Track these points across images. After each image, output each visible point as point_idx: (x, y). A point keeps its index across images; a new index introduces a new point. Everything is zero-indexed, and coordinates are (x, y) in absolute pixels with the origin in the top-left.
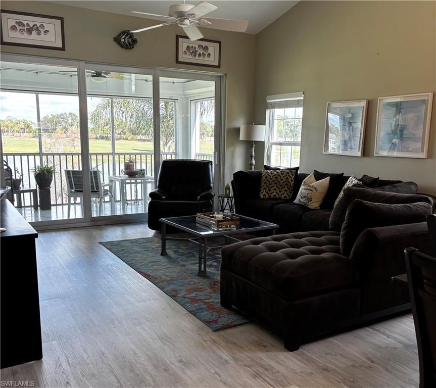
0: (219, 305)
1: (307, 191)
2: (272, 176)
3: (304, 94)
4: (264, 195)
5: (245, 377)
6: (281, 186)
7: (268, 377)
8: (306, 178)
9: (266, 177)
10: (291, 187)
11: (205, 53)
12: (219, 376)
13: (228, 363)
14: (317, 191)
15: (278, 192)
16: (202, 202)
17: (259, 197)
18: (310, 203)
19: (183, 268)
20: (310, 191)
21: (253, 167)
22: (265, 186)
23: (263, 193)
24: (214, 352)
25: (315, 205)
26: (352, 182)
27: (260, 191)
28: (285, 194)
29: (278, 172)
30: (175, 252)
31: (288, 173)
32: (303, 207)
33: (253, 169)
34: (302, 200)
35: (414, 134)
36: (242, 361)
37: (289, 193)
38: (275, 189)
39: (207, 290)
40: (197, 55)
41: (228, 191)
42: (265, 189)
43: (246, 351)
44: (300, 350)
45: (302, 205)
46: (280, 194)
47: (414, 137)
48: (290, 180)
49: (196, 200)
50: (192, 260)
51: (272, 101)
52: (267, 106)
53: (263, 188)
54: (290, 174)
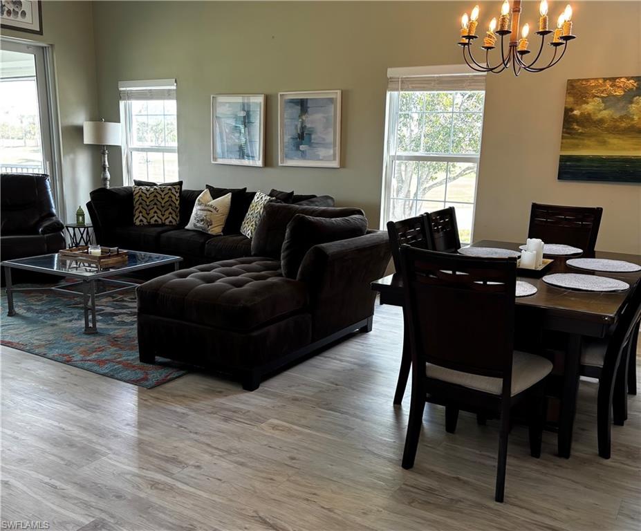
0: (138, 362)
1: (205, 212)
2: (148, 194)
3: (176, 81)
4: (141, 221)
5: (216, 423)
6: (163, 207)
7: (241, 418)
8: (200, 195)
9: (140, 196)
10: (177, 208)
11: (16, 9)
12: (185, 428)
13: (188, 415)
14: (217, 211)
15: (161, 216)
16: (48, 235)
17: (134, 224)
18: (210, 227)
19: (55, 328)
20: (209, 213)
21: (108, 183)
22: (141, 209)
23: (140, 218)
24: (164, 408)
25: (216, 229)
26: (262, 198)
27: (134, 216)
28: (171, 218)
29: (155, 189)
30: (29, 310)
31: (170, 189)
32: (202, 234)
33: (108, 186)
34: (198, 225)
35: (324, 139)
36: (202, 410)
37: (175, 217)
38: (155, 212)
39: (110, 348)
40: (5, 12)
41: (81, 218)
42: (140, 212)
43: (201, 400)
44: (260, 388)
45: (199, 231)
46: (163, 218)
47: (323, 142)
48: (174, 199)
49: (38, 233)
50: (62, 317)
51: (128, 89)
52: (119, 96)
53: (139, 210)
54: (173, 191)
